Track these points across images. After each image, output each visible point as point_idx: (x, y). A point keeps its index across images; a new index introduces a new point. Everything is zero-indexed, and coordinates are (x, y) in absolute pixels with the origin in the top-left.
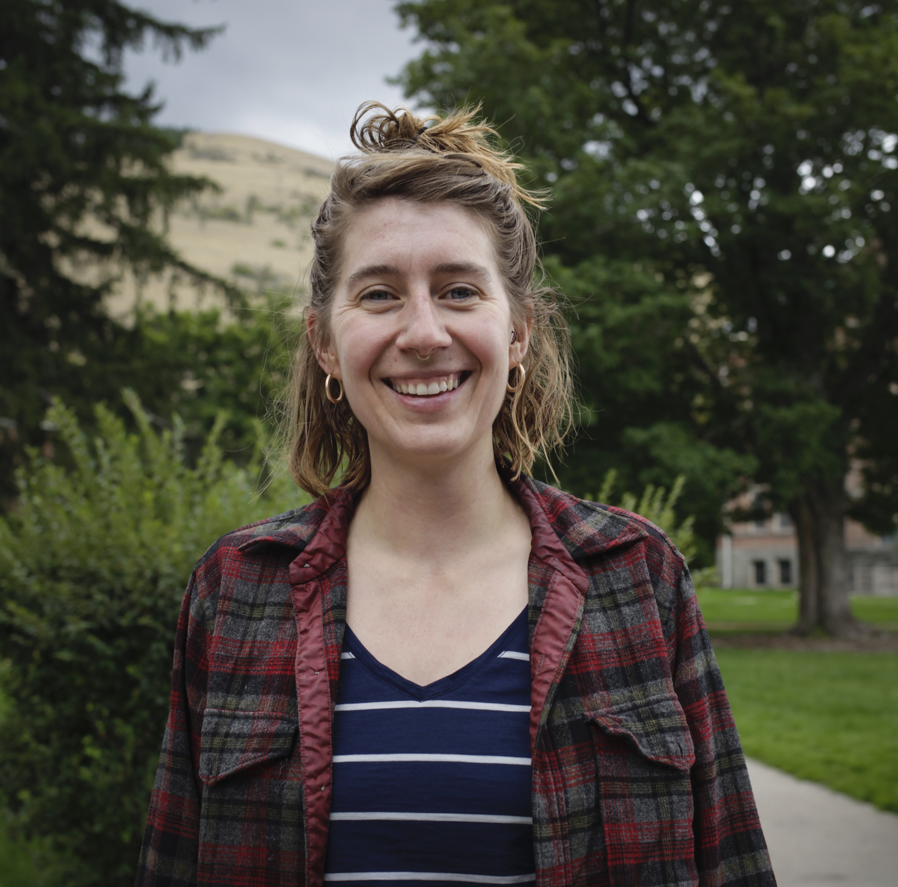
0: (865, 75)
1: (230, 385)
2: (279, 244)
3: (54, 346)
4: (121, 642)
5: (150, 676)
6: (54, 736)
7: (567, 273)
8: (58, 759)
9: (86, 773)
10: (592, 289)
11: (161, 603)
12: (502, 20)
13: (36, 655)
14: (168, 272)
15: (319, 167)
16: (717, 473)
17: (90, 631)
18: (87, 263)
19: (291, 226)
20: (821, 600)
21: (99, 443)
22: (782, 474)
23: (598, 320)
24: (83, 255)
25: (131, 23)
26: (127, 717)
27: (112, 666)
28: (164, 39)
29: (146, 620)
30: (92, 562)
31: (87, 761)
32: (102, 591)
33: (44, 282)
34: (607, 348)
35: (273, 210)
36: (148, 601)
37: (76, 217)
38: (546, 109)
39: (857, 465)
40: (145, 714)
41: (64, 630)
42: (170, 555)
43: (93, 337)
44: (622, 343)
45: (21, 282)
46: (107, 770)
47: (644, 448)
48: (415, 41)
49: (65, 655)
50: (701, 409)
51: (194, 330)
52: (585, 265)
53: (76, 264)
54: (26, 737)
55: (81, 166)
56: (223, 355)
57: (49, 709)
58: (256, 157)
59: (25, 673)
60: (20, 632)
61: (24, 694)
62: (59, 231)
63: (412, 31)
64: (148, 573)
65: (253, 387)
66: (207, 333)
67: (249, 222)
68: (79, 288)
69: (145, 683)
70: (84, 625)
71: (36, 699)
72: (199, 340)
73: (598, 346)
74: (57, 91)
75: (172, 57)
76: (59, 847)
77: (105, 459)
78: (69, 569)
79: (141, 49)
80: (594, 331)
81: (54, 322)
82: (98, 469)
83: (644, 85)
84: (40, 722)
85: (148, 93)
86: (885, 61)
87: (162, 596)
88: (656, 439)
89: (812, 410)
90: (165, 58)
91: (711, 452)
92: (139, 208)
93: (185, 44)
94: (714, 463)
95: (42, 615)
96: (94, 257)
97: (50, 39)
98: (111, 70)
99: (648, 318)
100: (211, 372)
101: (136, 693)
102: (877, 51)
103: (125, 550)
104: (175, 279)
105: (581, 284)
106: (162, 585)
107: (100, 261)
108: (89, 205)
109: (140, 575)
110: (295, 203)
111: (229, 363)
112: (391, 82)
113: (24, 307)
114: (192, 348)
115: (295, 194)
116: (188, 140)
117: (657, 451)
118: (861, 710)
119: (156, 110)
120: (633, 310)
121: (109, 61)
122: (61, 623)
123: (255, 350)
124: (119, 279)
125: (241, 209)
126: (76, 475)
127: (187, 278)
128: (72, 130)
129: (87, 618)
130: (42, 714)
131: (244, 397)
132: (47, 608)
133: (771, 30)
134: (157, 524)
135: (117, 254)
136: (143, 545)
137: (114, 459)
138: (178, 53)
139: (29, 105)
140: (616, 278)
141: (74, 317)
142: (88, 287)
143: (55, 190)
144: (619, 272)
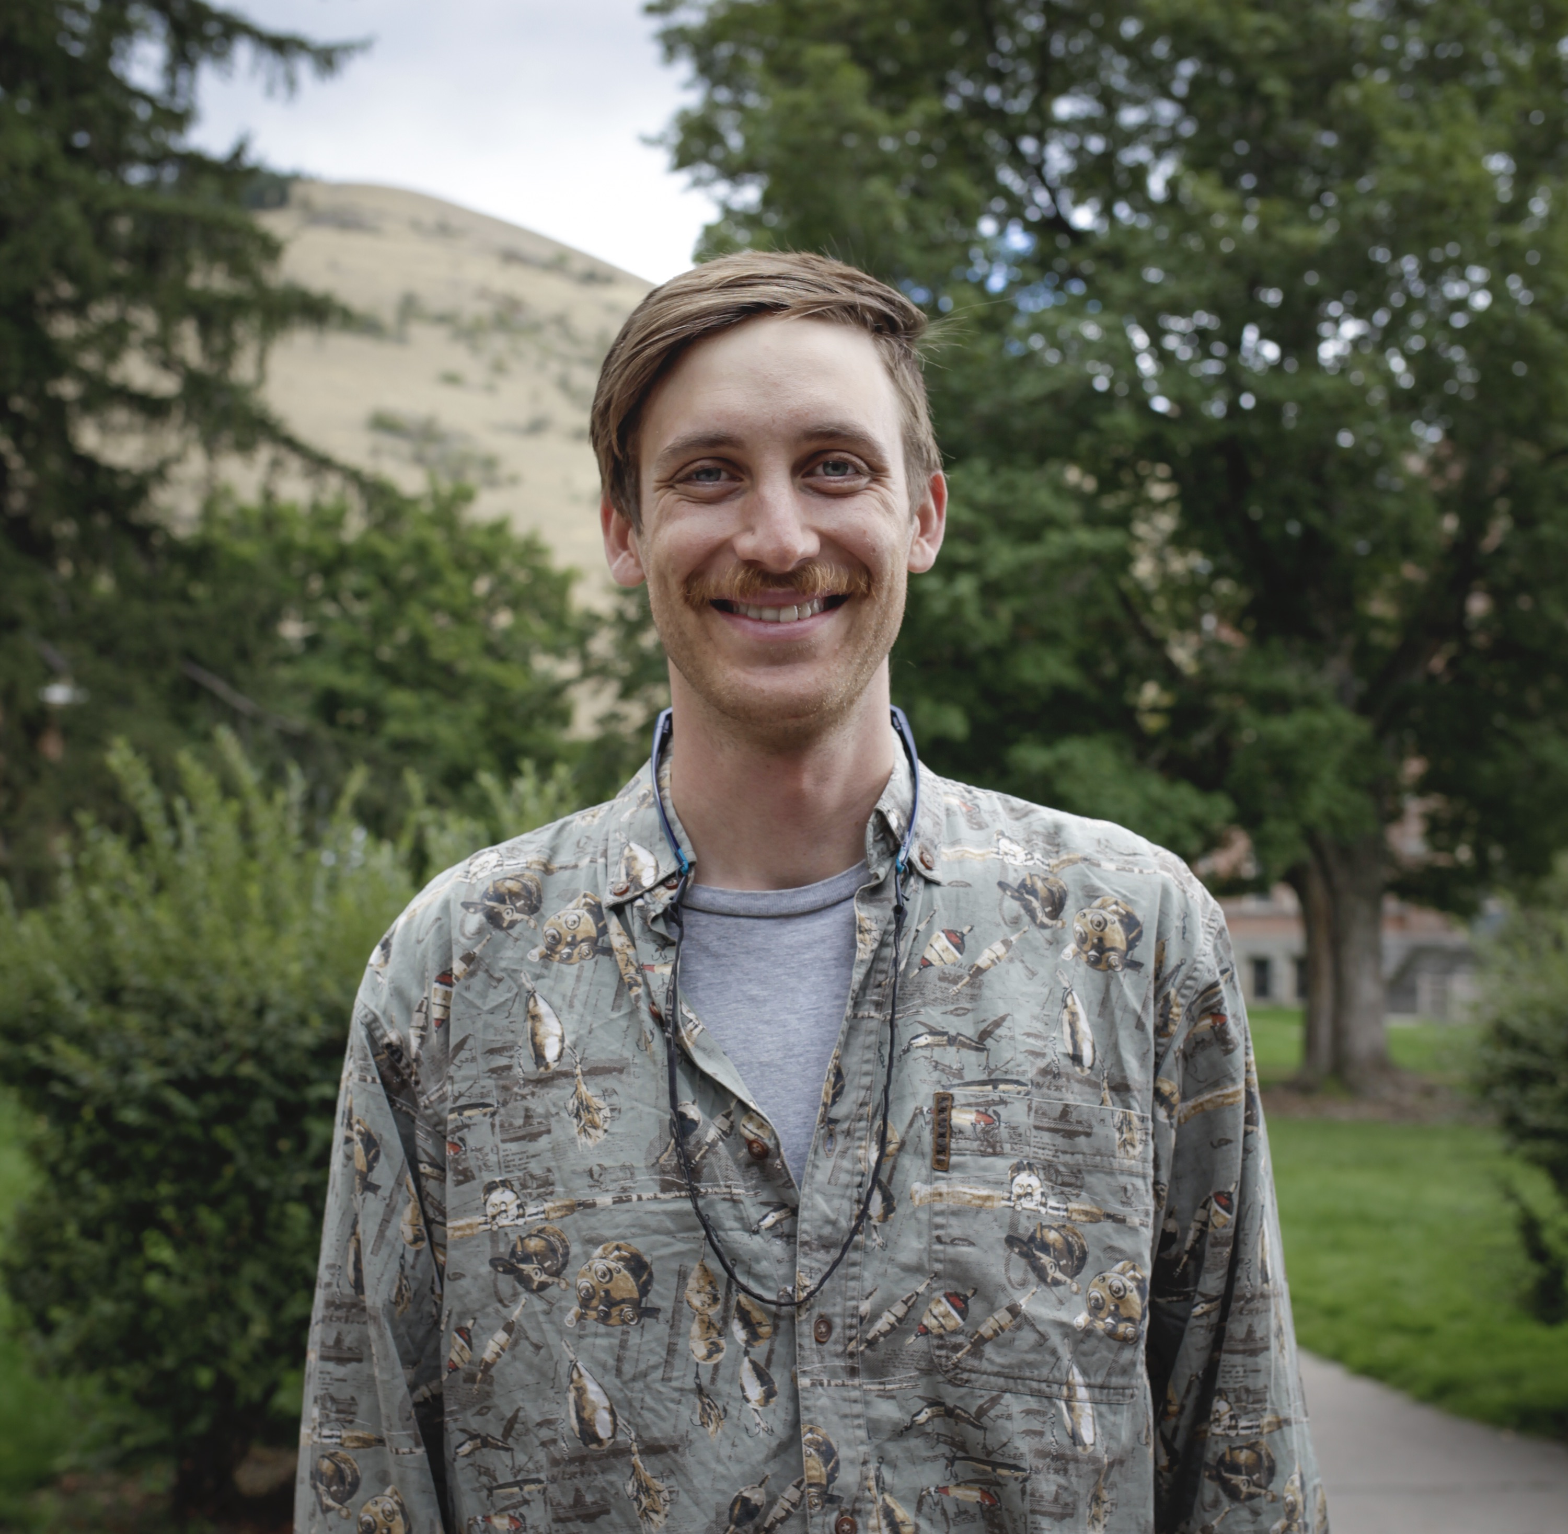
0: (1413, 183)
1: (362, 635)
2: (452, 379)
3: (65, 569)
4: (211, 1100)
5: (250, 1148)
6: (111, 1231)
8: (114, 1262)
9: (153, 1283)
11: (271, 1045)
12: (829, 70)
13: (88, 1113)
14: (265, 453)
15: (527, 248)
17: (169, 1082)
18: (128, 430)
19: (475, 349)
20: (1339, 1034)
21: (180, 804)
22: (1272, 826)
23: (973, 567)
24: (120, 416)
25: (213, 28)
26: (216, 1203)
27: (195, 1132)
28: (269, 59)
29: (247, 1069)
30: (172, 984)
31: (154, 1267)
32: (186, 1025)
33: (54, 464)
34: (988, 613)
35: (443, 319)
36: (249, 1042)
37: (112, 355)
39: (1414, 807)
40: (240, 1202)
41: (130, 1079)
42: (283, 976)
45: (15, 462)
46: (184, 1280)
48: (688, 86)
49: (131, 1116)
50: (1153, 709)
51: (302, 535)
53: (105, 428)
54: (71, 1230)
55: (121, 269)
56: (351, 579)
57: (105, 1194)
58: (416, 225)
59: (69, 1138)
60: (67, 1080)
61: (67, 1168)
62: (82, 375)
63: (684, 68)
64: (252, 1002)
65: (402, 635)
66: (325, 544)
67: (401, 339)
68: (111, 472)
69: (242, 1158)
70: (160, 1074)
71: (85, 1178)
72: (311, 553)
73: (972, 612)
74: (82, 139)
75: (281, 90)
76: (113, 1388)
77: (188, 827)
78: (139, 991)
79: (229, 74)
80: (965, 585)
81: (66, 529)
82: (178, 844)
83: (1068, 164)
84: (91, 1210)
85: (239, 152)
86: (1447, 161)
87: (271, 1034)
88: (1063, 766)
89: (1321, 722)
90: (270, 90)
91: (1156, 788)
92: (218, 342)
93: (304, 68)
95: (95, 1054)
96: (139, 420)
97: (77, 49)
98: (179, 104)
99: (1054, 565)
100: (329, 609)
101: (228, 1172)
102: (1435, 144)
103: (220, 967)
104: (276, 464)
106: (272, 1019)
107: (147, 430)
108: (134, 337)
109: (239, 1003)
110: (484, 309)
111: (360, 595)
112: (649, 142)
113: (17, 502)
114: (297, 566)
115: (483, 293)
116: (297, 191)
117: (1065, 786)
118: (1364, 1219)
120: (1031, 553)
121: (172, 91)
122: (123, 1068)
123: (408, 573)
124: (179, 459)
125: (388, 316)
126: (144, 849)
127: (294, 464)
128: (109, 214)
129: (164, 1062)
130: (93, 1198)
131: (386, 653)
132: (105, 1048)
133: (1267, 100)
134: (265, 933)
135: (177, 416)
136: (246, 962)
137: (202, 830)
138: (292, 83)
139: (39, 171)
140: (1005, 499)
141: (101, 521)
142: (126, 472)
143: (78, 308)
144: (1010, 487)
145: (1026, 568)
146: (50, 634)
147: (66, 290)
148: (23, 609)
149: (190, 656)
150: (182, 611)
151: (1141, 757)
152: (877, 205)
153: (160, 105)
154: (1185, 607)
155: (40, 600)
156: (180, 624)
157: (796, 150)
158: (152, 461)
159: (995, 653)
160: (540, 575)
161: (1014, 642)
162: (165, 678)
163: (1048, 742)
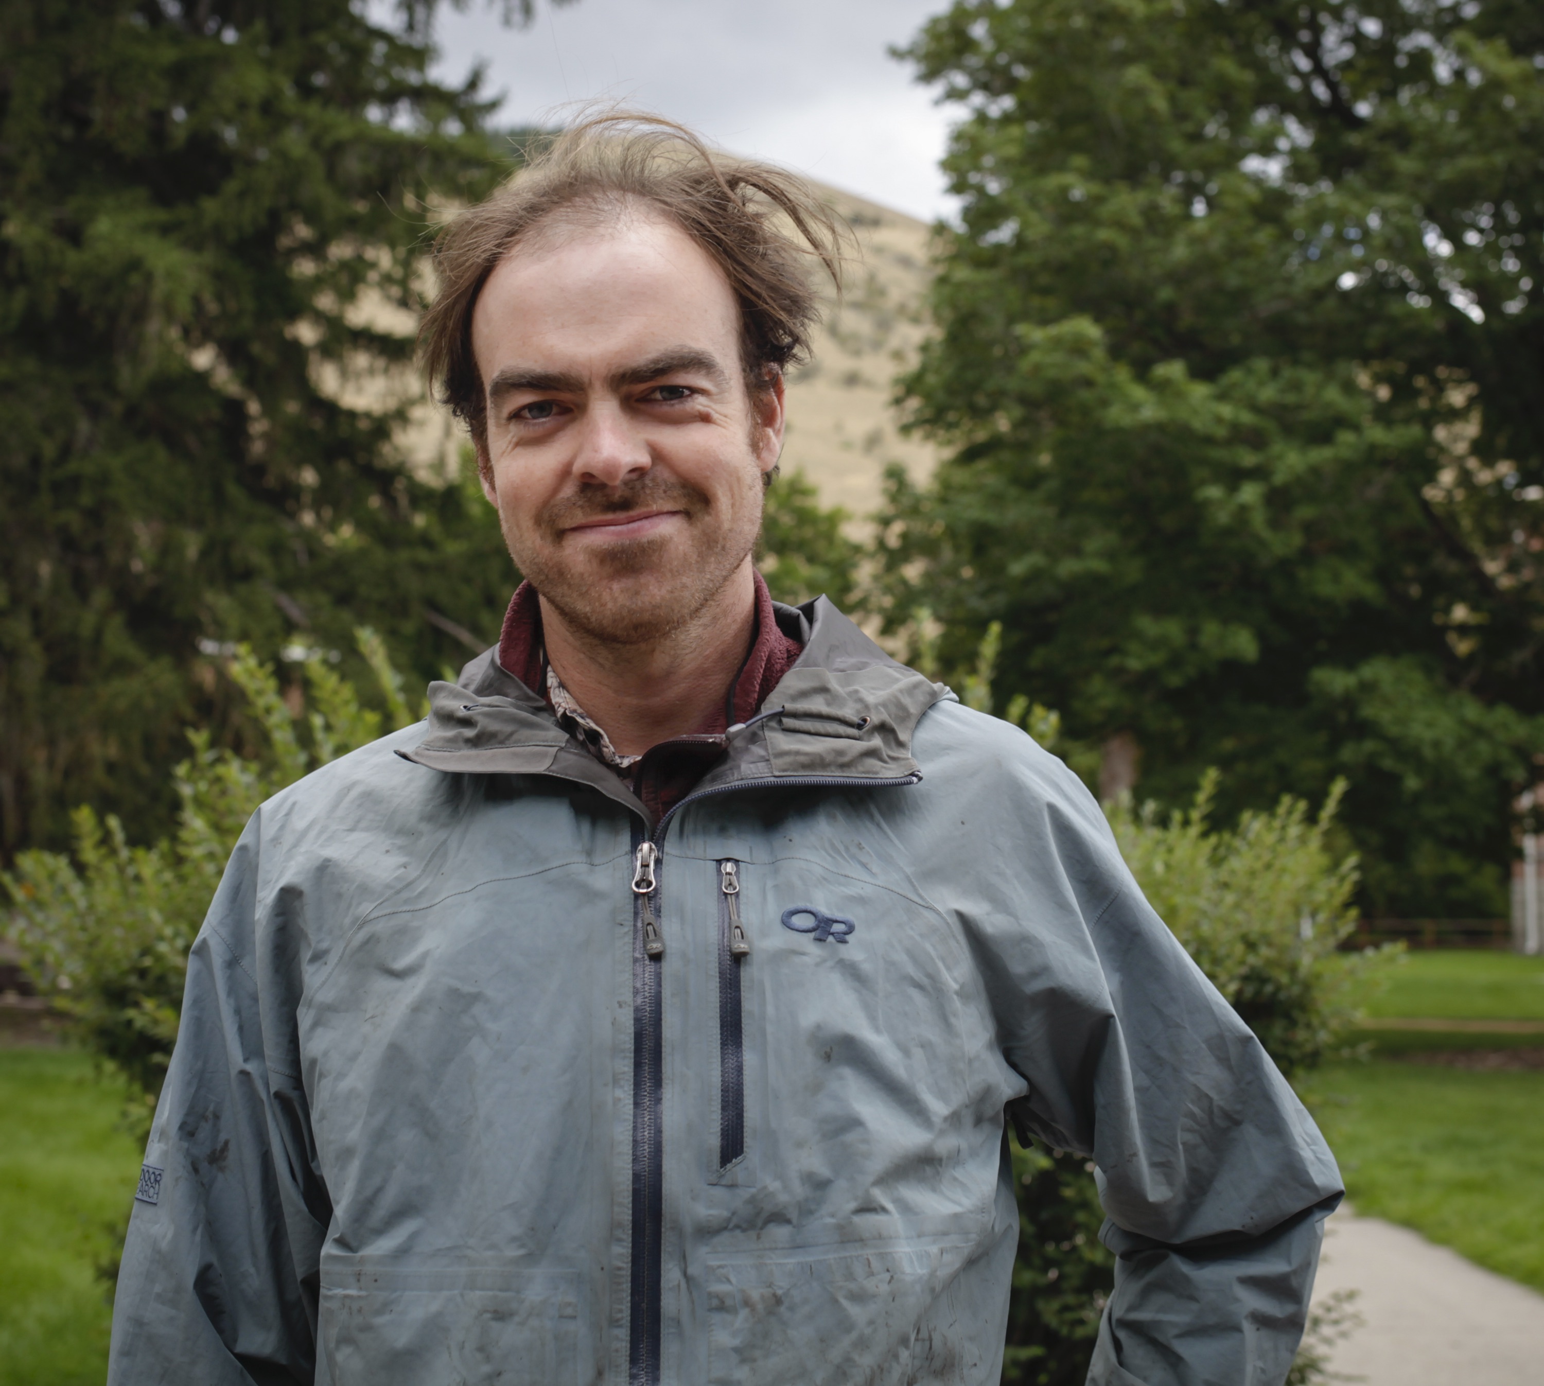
3: (308, 519)
7: (1199, 391)
10: (1247, 418)
16: (1483, 748)
18: (369, 373)
23: (1258, 473)
24: (361, 360)
33: (292, 407)
34: (1275, 524)
37: (348, 295)
38: (1160, 103)
43: (375, 502)
44: (1305, 512)
45: (253, 407)
47: (1349, 702)
50: (1463, 629)
52: (1235, 375)
53: (347, 374)
55: (361, 207)
62: (319, 317)
68: (352, 415)
73: (1258, 520)
74: (319, 79)
75: (518, 19)
80: (1250, 493)
81: (309, 477)
83: (1346, 52)
85: (474, 83)
88: (1368, 689)
90: (506, 21)
91: (1472, 711)
94: (1479, 731)
96: (381, 363)
98: (416, 41)
99: (1347, 467)
105: (1226, 410)
107: (389, 370)
108: (371, 275)
112: (896, 54)
113: (258, 448)
117: (1369, 711)
119: (493, 106)
120: (1321, 455)
121: (411, 27)
124: (420, 402)
138: (529, 10)
139: (268, 107)
140: (1291, 398)
141: (343, 467)
142: (368, 415)
143: (316, 249)
144: (1296, 386)
145: (1315, 471)
146: (286, 585)
147: (303, 231)
148: (258, 558)
149: (432, 604)
150: (423, 555)
151: (1454, 680)
152: (1138, 92)
153: (399, 42)
154: (1493, 523)
155: (276, 549)
156: (420, 568)
157: (1048, 41)
158: (392, 404)
159: (1285, 567)
160: (805, 517)
161: (1307, 556)
162: (409, 627)
163: (1350, 665)
